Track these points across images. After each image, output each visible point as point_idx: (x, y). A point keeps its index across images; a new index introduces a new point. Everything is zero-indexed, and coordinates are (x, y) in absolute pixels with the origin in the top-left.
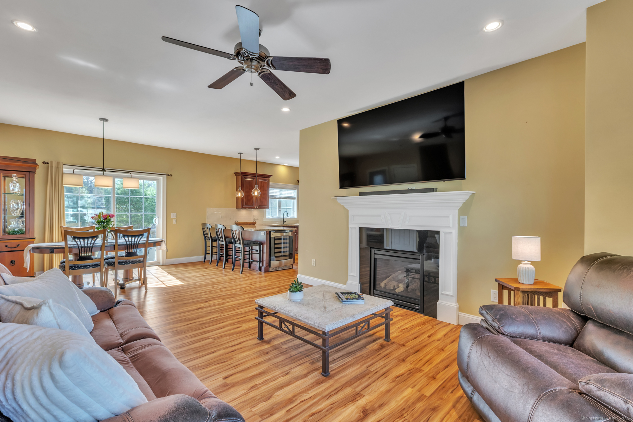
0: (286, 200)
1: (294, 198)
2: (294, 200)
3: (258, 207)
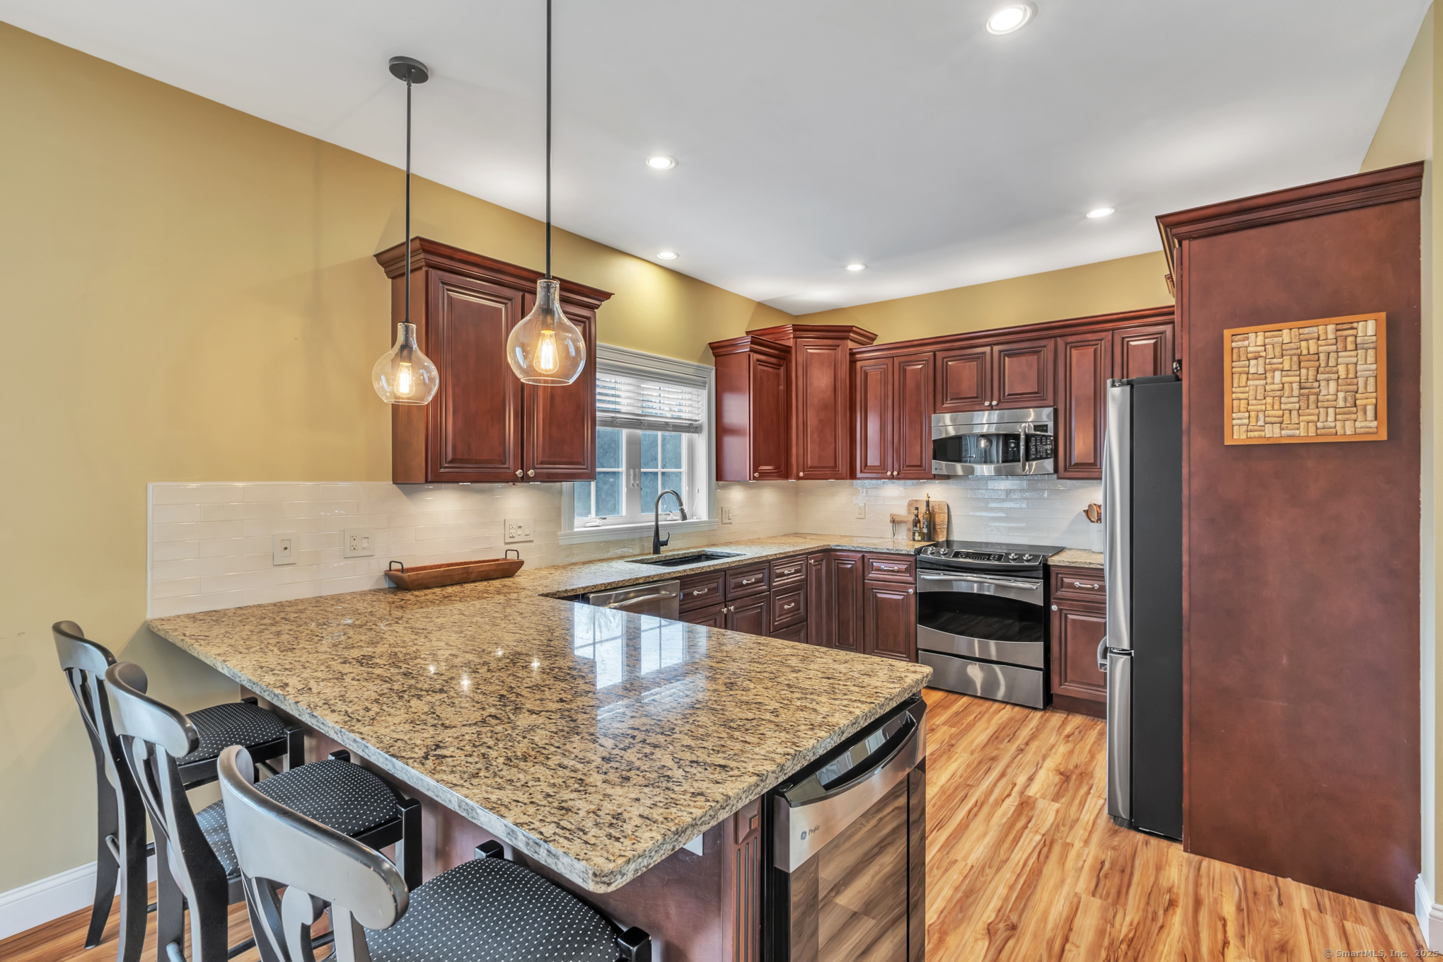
0: (660, 433)
1: (693, 428)
2: (695, 435)
3: (531, 473)
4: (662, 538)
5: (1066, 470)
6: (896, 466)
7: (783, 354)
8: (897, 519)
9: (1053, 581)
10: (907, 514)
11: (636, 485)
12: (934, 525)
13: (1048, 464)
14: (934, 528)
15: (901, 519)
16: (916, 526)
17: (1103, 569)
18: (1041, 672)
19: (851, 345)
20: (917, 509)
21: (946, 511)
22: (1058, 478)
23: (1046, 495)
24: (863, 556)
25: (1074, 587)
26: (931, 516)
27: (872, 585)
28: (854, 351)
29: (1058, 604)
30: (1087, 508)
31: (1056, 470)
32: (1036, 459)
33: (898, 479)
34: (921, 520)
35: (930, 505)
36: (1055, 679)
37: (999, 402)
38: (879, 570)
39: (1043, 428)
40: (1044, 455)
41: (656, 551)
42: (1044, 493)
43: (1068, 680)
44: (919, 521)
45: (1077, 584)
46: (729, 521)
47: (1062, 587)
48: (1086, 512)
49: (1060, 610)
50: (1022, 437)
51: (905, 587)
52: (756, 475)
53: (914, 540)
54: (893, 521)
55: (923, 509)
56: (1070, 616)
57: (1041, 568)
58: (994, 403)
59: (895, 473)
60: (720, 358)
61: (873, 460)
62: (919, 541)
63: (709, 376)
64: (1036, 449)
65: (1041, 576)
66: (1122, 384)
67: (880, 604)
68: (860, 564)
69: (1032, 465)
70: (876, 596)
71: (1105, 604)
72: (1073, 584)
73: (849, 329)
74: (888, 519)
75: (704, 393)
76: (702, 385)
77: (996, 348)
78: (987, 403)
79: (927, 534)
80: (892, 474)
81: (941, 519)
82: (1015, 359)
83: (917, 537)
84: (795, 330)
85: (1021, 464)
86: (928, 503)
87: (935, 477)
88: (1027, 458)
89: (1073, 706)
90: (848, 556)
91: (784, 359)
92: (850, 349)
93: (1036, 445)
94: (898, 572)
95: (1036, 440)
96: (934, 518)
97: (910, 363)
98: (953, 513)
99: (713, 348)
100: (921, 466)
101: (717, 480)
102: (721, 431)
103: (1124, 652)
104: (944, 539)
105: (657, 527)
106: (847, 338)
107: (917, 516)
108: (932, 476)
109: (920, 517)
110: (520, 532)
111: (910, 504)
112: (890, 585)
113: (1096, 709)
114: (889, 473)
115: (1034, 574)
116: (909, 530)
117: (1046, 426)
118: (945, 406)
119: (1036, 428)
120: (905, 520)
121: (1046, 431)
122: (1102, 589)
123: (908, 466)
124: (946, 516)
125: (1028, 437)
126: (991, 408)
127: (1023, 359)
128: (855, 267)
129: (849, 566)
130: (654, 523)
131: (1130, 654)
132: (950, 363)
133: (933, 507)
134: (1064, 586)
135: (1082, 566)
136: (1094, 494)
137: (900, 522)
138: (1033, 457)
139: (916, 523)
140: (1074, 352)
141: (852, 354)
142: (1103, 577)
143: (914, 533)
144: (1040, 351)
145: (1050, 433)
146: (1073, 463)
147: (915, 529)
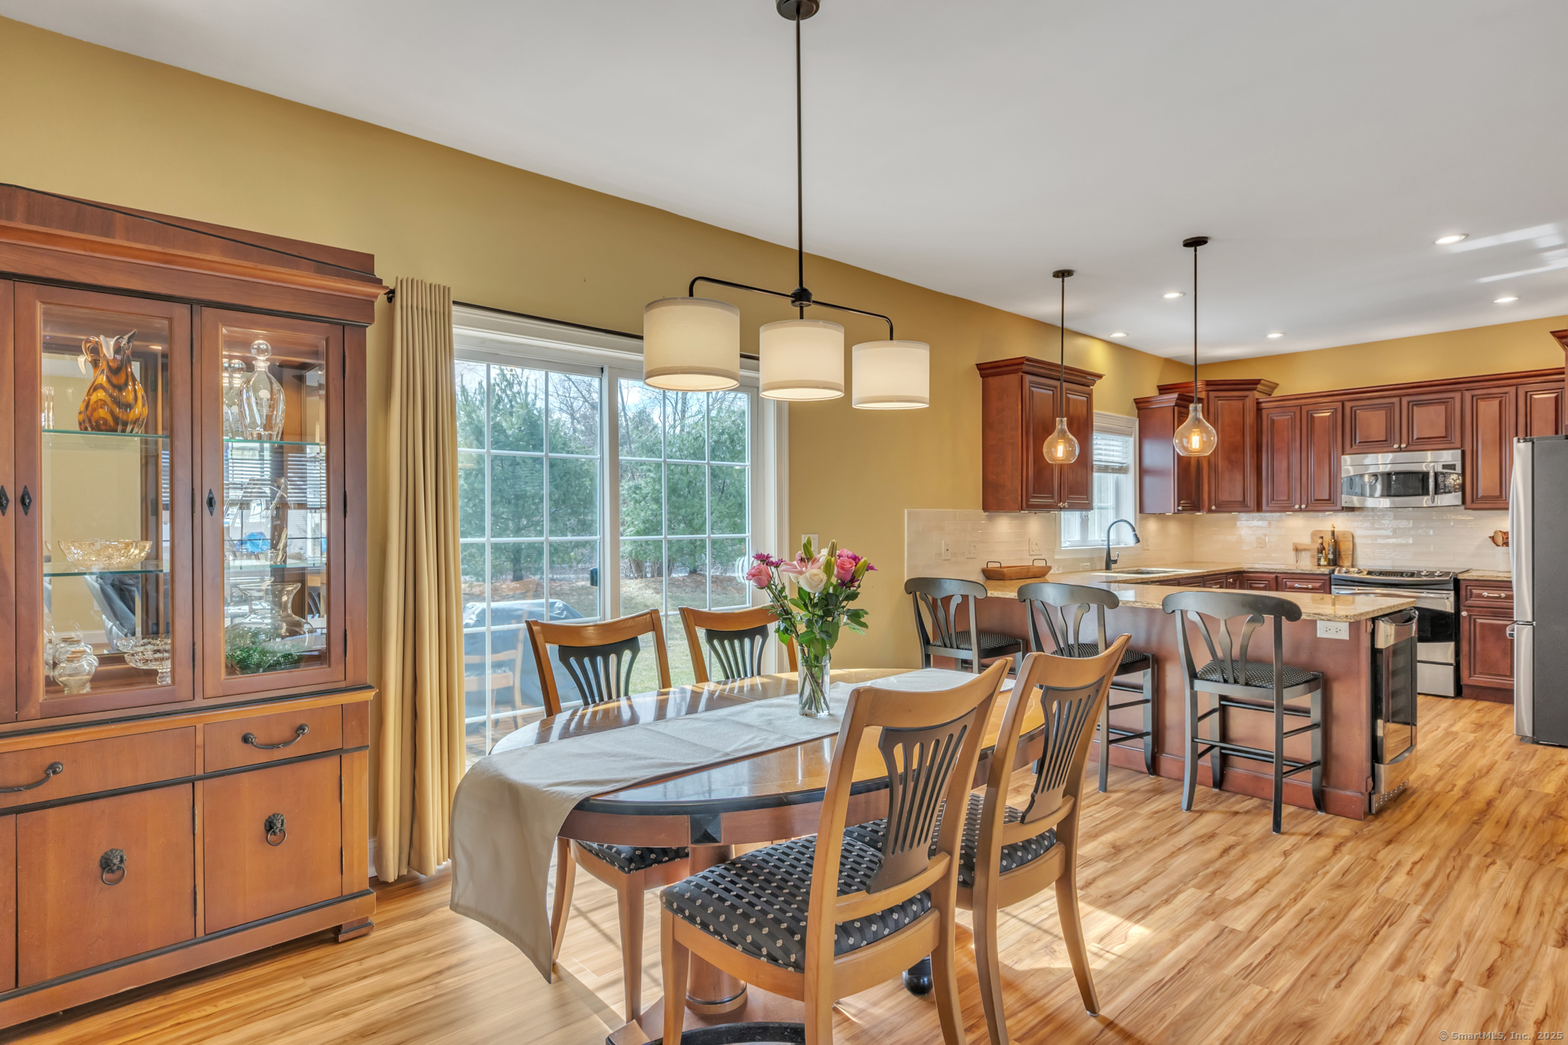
5: (1473, 501)
6: (1304, 499)
8: (1300, 547)
9: (1463, 593)
12: (1339, 552)
14: (1339, 555)
16: (1322, 553)
17: (1511, 582)
20: (1322, 538)
21: (1351, 539)
22: (1466, 509)
24: (1277, 577)
25: (1483, 597)
26: (1336, 545)
29: (1467, 611)
30: (1492, 535)
31: (1464, 502)
33: (1306, 511)
35: (1335, 534)
36: (1464, 673)
37: (1408, 444)
40: (1452, 490)
43: (1477, 672)
44: (1324, 548)
45: (1485, 594)
47: (1471, 597)
48: (1493, 538)
49: (1470, 616)
50: (1432, 474)
53: (1319, 565)
54: (1297, 550)
55: (1328, 538)
56: (1478, 621)
59: (1303, 506)
60: (1142, 411)
63: (1135, 426)
65: (1452, 588)
66: (1525, 441)
71: (1513, 609)
73: (1257, 382)
74: (1291, 547)
77: (1405, 400)
78: (1396, 446)
79: (1333, 560)
80: (1300, 507)
81: (1345, 547)
83: (1323, 562)
86: (1333, 533)
88: (1436, 492)
89: (1482, 693)
92: (1257, 399)
97: (1318, 411)
101: (1140, 512)
103: (1527, 623)
106: (1255, 389)
107: (1322, 544)
113: (1504, 695)
114: (1297, 507)
115: (1445, 587)
116: (1313, 556)
117: (1455, 465)
119: (1444, 467)
120: (1308, 548)
122: (1510, 598)
123: (1316, 500)
125: (1436, 475)
127: (1431, 408)
131: (1532, 625)
133: (1337, 536)
134: (1474, 596)
135: (1490, 579)
136: (1503, 523)
138: (1442, 491)
139: (1321, 550)
141: (1258, 403)
142: (1512, 588)
146: (1480, 496)
147: (1320, 555)
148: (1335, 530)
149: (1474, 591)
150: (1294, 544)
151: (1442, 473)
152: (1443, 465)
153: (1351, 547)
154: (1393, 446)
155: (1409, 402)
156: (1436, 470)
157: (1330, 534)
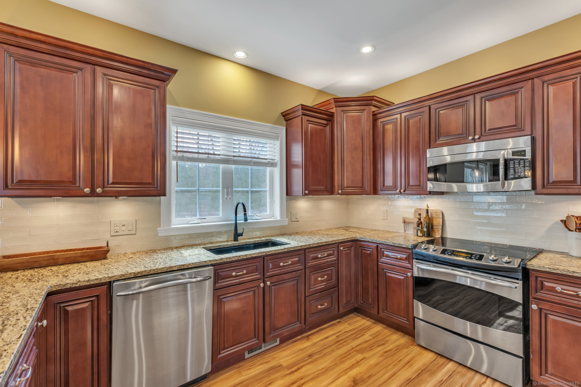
4: (240, 231)
5: (544, 187)
7: (329, 117)
8: (407, 221)
10: (413, 218)
11: (228, 199)
12: (432, 226)
13: (526, 184)
14: (432, 228)
15: (410, 221)
16: (419, 226)
18: (521, 360)
19: (374, 109)
20: (420, 214)
21: (441, 217)
22: (536, 194)
23: (524, 207)
24: (377, 246)
25: (557, 292)
27: (383, 266)
28: (376, 112)
30: (565, 219)
31: (534, 186)
32: (515, 178)
34: (423, 222)
35: (429, 212)
36: (535, 369)
38: (388, 256)
39: (523, 153)
41: (236, 239)
42: (522, 206)
44: (421, 223)
45: (559, 288)
46: (297, 220)
47: (542, 289)
48: (564, 222)
49: (541, 310)
50: (502, 162)
51: (405, 271)
52: (306, 192)
53: (417, 235)
54: (404, 222)
55: (424, 215)
57: (521, 271)
58: (477, 137)
59: (402, 191)
61: (389, 181)
62: (420, 236)
64: (515, 171)
65: (520, 277)
67: (389, 281)
68: (375, 251)
69: (511, 183)
70: (386, 274)
72: (554, 288)
74: (402, 220)
75: (278, 143)
76: (276, 138)
78: (470, 138)
80: (400, 191)
81: (437, 222)
82: (494, 102)
83: (420, 234)
84: (335, 102)
85: (500, 182)
86: (427, 211)
87: (431, 193)
88: (506, 178)
90: (368, 245)
91: (330, 121)
92: (373, 112)
93: (514, 167)
94: (400, 259)
95: (514, 163)
96: (432, 221)
98: (446, 218)
99: (284, 116)
100: (419, 185)
102: (289, 166)
104: (440, 236)
105: (236, 224)
107: (420, 219)
108: (428, 193)
109: (422, 220)
110: (124, 228)
111: (415, 211)
112: (395, 268)
114: (398, 191)
116: (414, 228)
117: (524, 151)
118: (437, 142)
119: (514, 153)
121: (525, 155)
124: (441, 220)
125: (506, 161)
126: (474, 140)
127: (502, 100)
128: (367, 49)
129: (369, 252)
130: (234, 222)
132: (441, 112)
133: (431, 213)
135: (564, 273)
137: (409, 223)
139: (419, 224)
140: (551, 88)
143: (417, 231)
144: (518, 92)
145: (528, 156)
146: (551, 181)
147: (418, 228)
148: (429, 208)
149: (546, 284)
150: (403, 217)
151: (511, 160)
152: (513, 152)
153: (441, 223)
154: (468, 138)
155: (482, 98)
156: (506, 157)
157: (425, 211)
